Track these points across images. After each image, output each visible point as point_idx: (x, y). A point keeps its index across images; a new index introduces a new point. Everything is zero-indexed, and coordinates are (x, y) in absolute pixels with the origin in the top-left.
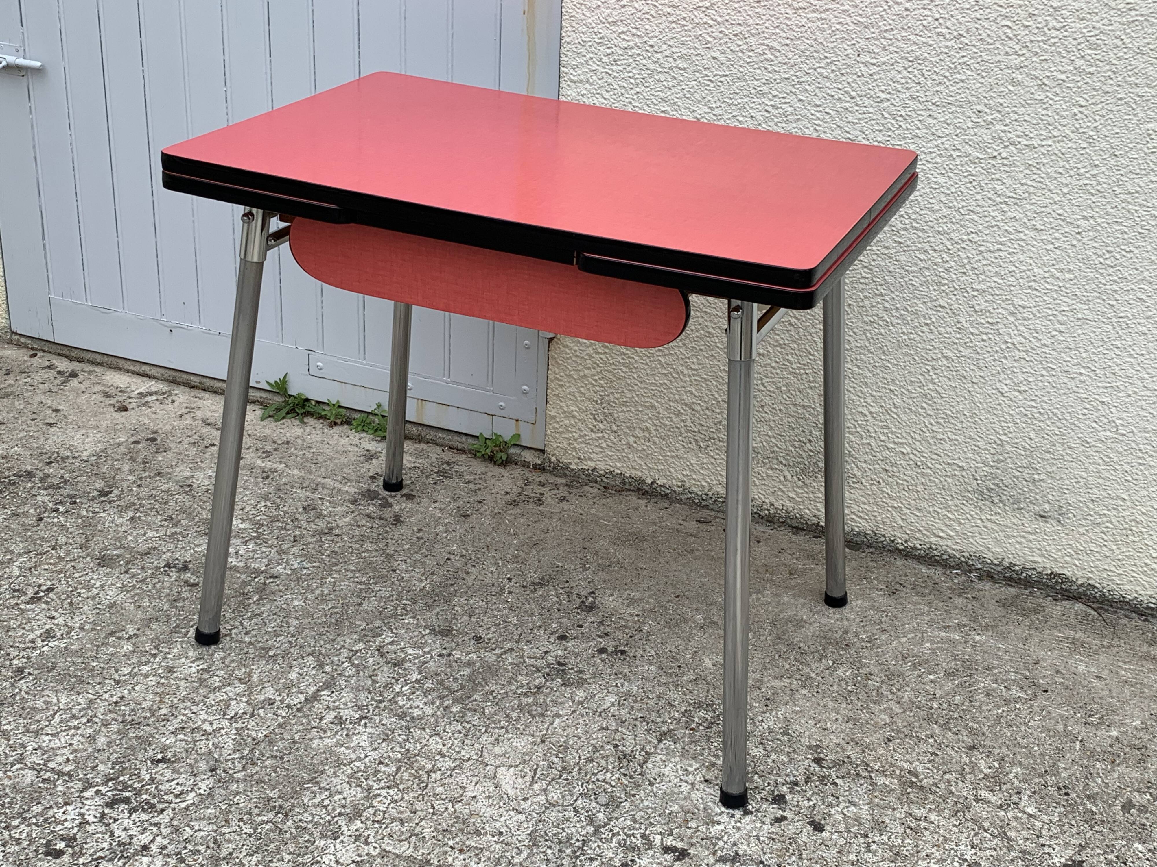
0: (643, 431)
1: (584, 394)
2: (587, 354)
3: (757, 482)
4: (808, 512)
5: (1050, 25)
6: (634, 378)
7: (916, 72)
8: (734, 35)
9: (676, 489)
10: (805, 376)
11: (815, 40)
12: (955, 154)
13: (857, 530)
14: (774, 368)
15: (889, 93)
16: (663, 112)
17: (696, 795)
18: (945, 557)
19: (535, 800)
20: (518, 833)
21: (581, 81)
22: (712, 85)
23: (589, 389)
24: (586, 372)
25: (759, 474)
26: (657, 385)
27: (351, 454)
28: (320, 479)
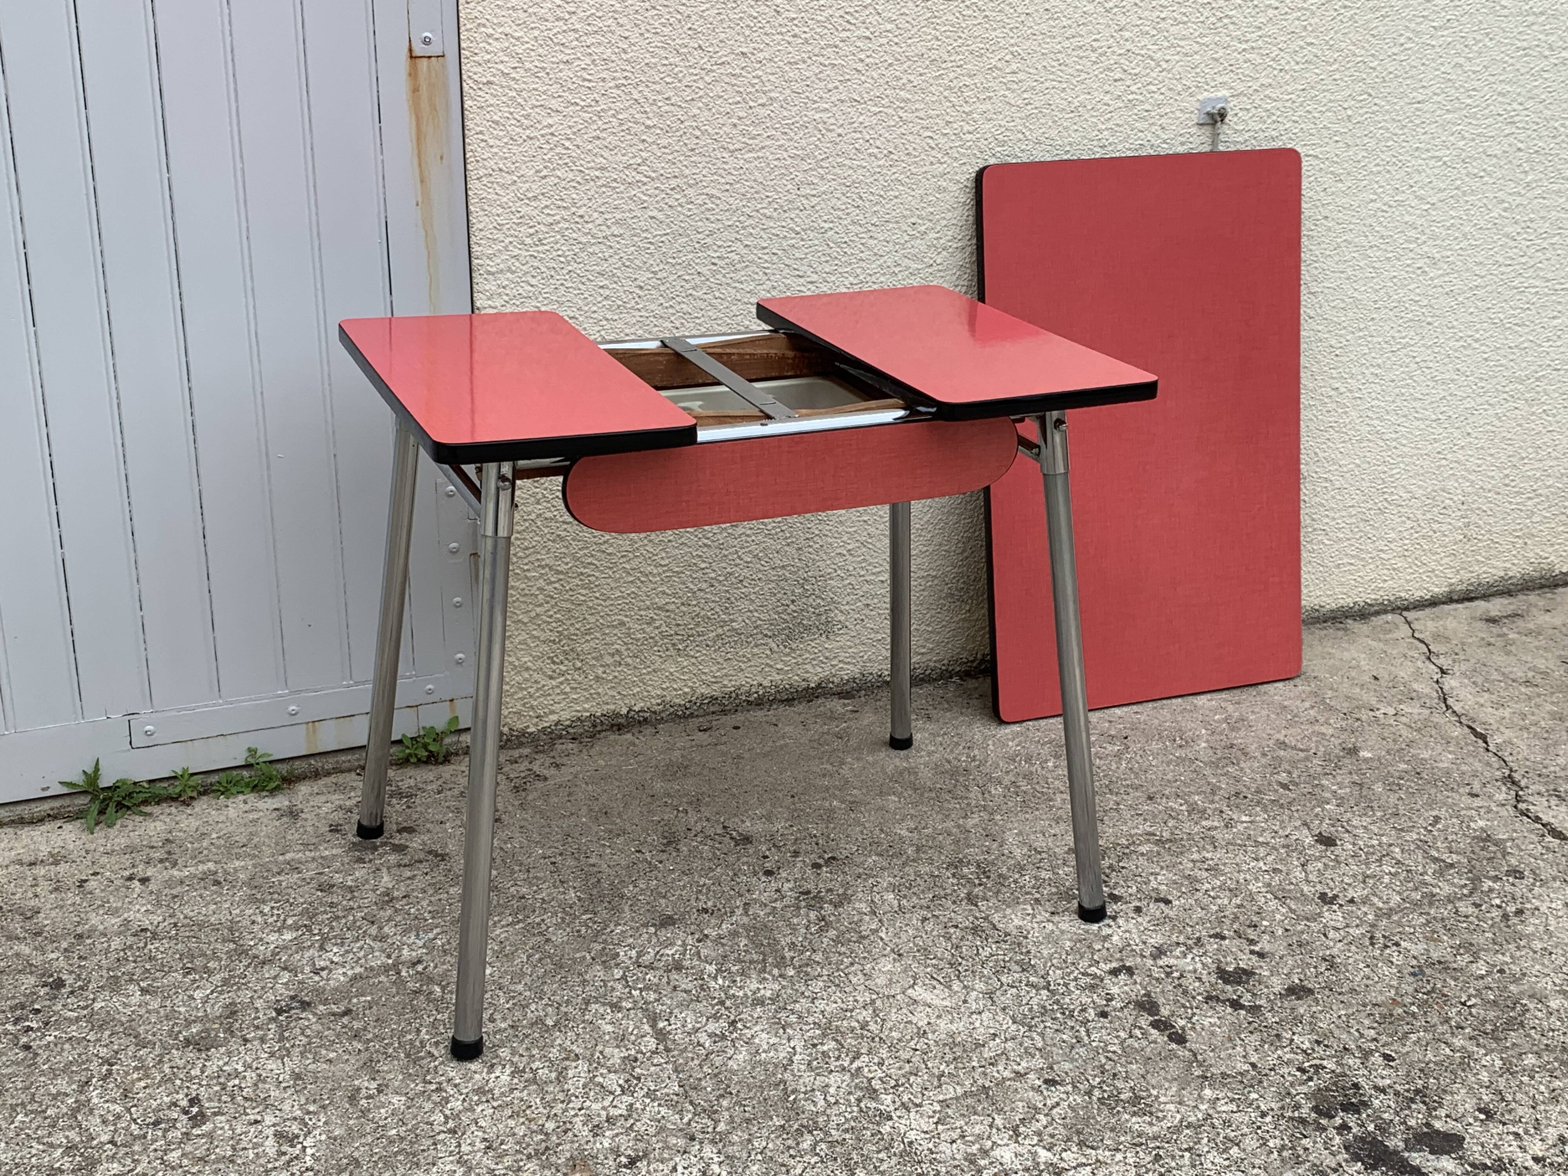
0: (613, 655)
1: (538, 638)
2: (538, 589)
3: (743, 666)
4: (796, 678)
5: (965, 130)
6: (597, 598)
7: (854, 197)
8: (672, 189)
9: (657, 708)
10: (781, 534)
11: (755, 180)
12: (897, 270)
13: (847, 678)
14: (748, 536)
15: (832, 222)
16: (602, 287)
17: (1064, 926)
18: (928, 672)
19: (973, 997)
20: (1005, 1027)
21: (501, 271)
22: (652, 247)
23: (543, 630)
24: (538, 610)
25: (744, 656)
26: (623, 597)
27: (265, 820)
28: (281, 858)
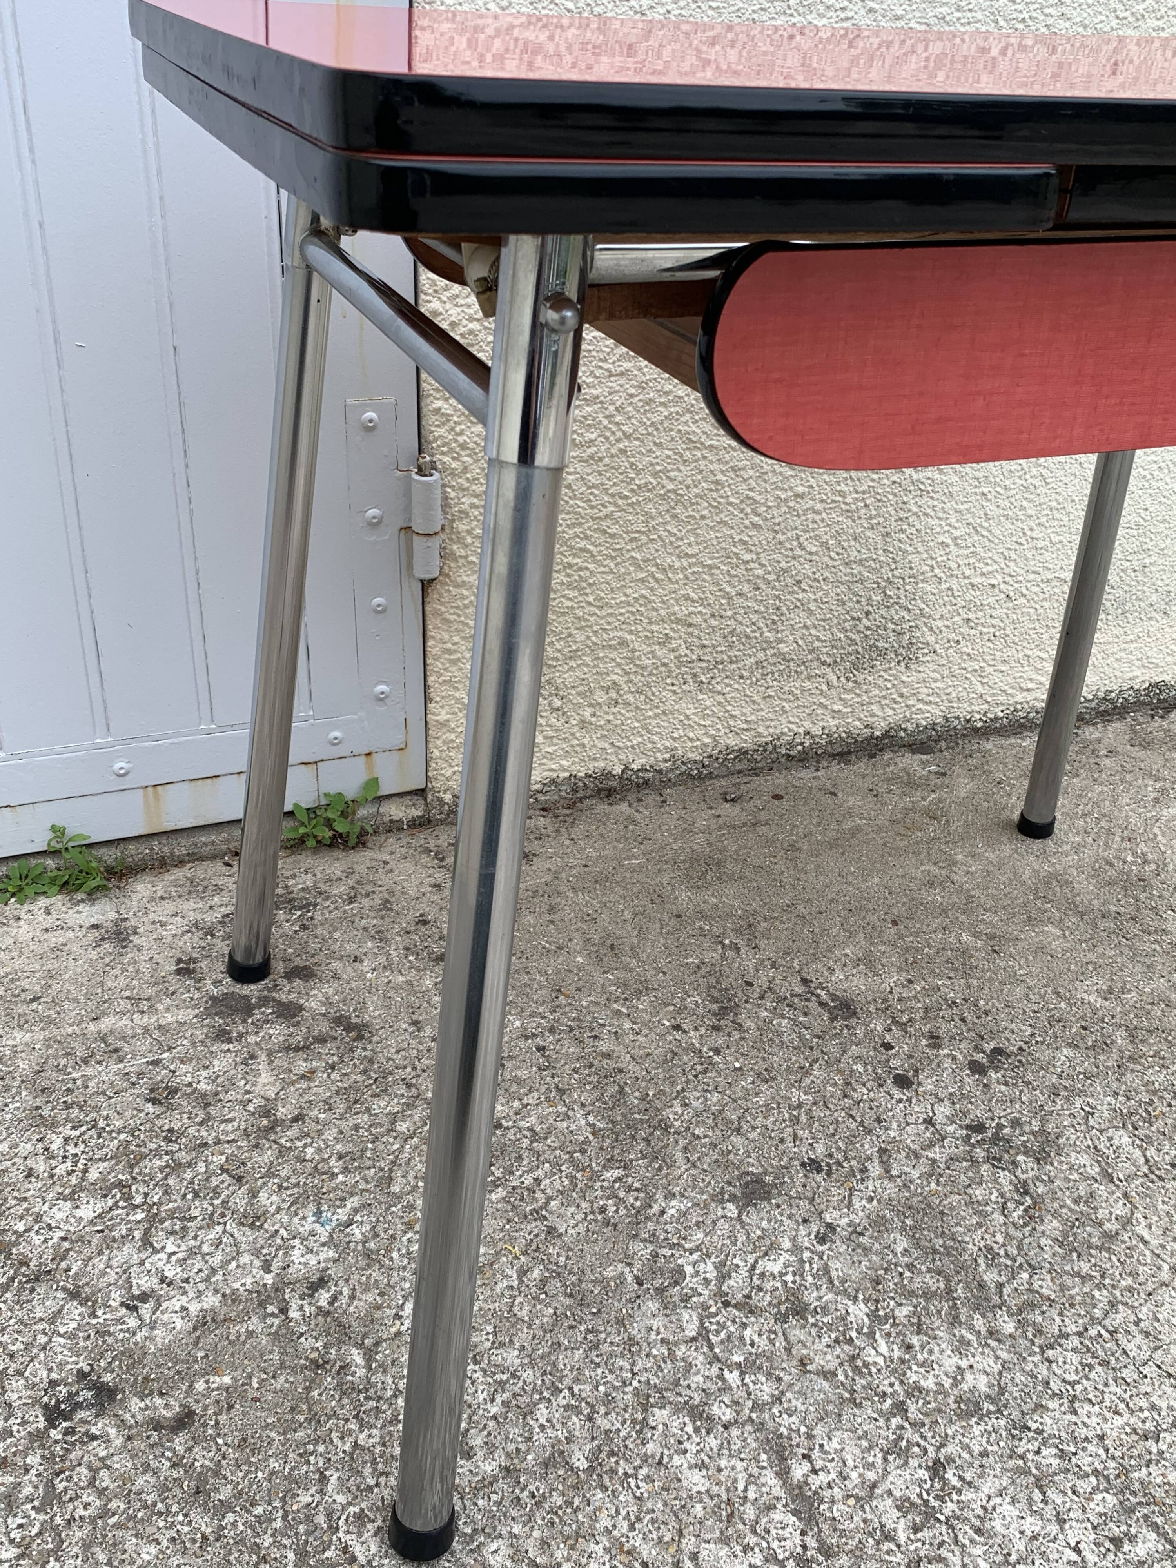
0: (607, 690)
3: (787, 708)
4: (857, 723)
6: (589, 604)
9: (663, 766)
10: (863, 511)
13: (924, 723)
25: (790, 692)
26: (628, 604)
27: (74, 948)
28: (92, 1027)
